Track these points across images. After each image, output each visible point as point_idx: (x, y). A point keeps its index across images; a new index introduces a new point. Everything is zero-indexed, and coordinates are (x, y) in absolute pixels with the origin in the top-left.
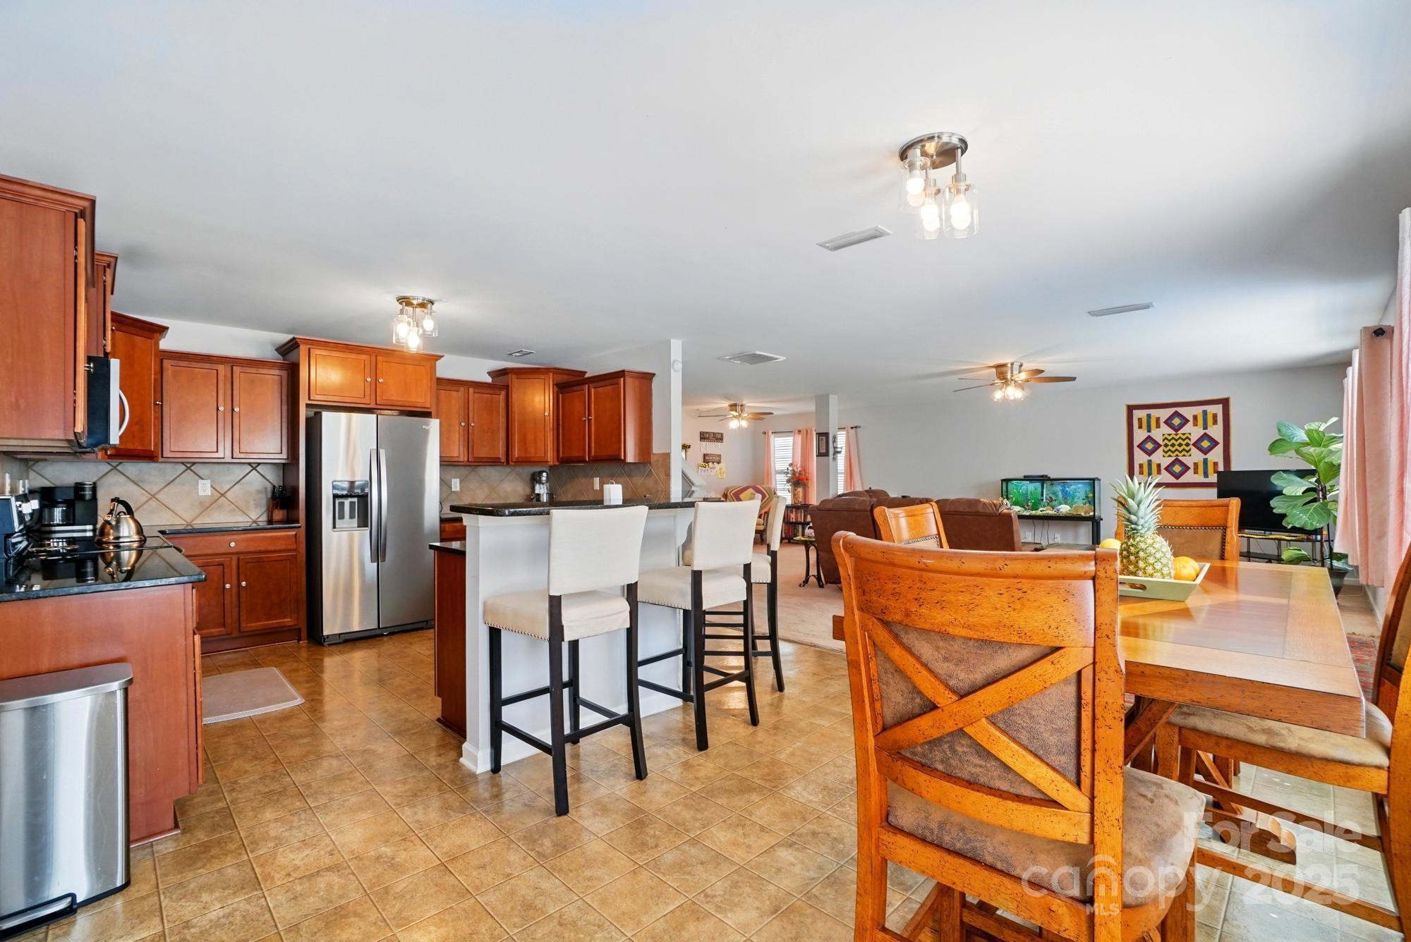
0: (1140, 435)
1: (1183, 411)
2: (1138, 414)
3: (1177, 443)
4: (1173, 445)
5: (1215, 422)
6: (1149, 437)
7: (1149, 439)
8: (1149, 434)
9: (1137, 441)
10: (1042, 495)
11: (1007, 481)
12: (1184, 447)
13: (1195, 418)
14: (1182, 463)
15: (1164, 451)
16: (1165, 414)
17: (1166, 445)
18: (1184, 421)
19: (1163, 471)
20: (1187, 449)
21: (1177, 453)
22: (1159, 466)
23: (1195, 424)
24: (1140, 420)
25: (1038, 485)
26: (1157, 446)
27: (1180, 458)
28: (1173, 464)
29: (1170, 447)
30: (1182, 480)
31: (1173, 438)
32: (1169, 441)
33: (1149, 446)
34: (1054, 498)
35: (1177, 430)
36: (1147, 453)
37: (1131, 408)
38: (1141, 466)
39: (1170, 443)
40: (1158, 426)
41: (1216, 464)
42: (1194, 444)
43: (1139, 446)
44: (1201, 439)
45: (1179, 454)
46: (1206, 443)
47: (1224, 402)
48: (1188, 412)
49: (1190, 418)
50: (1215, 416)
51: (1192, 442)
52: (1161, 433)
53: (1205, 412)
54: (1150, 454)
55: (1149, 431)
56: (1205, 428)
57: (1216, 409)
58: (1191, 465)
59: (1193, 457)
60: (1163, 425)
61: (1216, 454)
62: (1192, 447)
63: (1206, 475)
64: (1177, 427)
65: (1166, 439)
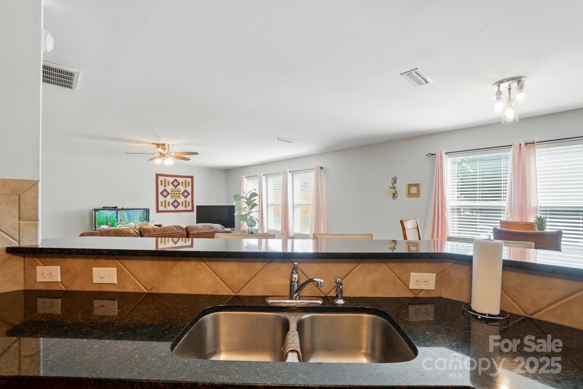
0: (161, 188)
1: (178, 179)
2: (161, 178)
3: (176, 193)
4: (174, 194)
5: (189, 185)
7: (165, 190)
8: (165, 188)
9: (160, 191)
10: (117, 218)
11: (96, 210)
12: (178, 195)
13: (182, 182)
14: (178, 202)
15: (171, 196)
16: (171, 179)
17: (172, 194)
18: (178, 184)
19: (171, 205)
20: (179, 196)
21: (176, 197)
22: (169, 203)
23: (182, 186)
24: (161, 181)
25: (114, 212)
26: (168, 194)
27: (177, 200)
28: (174, 202)
29: (173, 195)
30: (178, 209)
31: (174, 191)
32: (173, 192)
33: (165, 193)
34: (123, 219)
35: (176, 187)
36: (164, 197)
37: (157, 175)
38: (162, 203)
39: (173, 193)
40: (169, 185)
41: (189, 202)
42: (182, 194)
43: (161, 193)
44: (184, 192)
45: (176, 198)
46: (186, 194)
47: (192, 177)
48: (180, 180)
49: (181, 183)
50: (189, 183)
51: (181, 193)
52: (170, 188)
53: (186, 181)
54: (165, 197)
55: (165, 187)
56: (186, 187)
57: (189, 180)
58: (180, 203)
59: (181, 199)
60: (171, 184)
61: (189, 199)
62: (181, 195)
63: (186, 207)
64: (176, 186)
65: (172, 191)
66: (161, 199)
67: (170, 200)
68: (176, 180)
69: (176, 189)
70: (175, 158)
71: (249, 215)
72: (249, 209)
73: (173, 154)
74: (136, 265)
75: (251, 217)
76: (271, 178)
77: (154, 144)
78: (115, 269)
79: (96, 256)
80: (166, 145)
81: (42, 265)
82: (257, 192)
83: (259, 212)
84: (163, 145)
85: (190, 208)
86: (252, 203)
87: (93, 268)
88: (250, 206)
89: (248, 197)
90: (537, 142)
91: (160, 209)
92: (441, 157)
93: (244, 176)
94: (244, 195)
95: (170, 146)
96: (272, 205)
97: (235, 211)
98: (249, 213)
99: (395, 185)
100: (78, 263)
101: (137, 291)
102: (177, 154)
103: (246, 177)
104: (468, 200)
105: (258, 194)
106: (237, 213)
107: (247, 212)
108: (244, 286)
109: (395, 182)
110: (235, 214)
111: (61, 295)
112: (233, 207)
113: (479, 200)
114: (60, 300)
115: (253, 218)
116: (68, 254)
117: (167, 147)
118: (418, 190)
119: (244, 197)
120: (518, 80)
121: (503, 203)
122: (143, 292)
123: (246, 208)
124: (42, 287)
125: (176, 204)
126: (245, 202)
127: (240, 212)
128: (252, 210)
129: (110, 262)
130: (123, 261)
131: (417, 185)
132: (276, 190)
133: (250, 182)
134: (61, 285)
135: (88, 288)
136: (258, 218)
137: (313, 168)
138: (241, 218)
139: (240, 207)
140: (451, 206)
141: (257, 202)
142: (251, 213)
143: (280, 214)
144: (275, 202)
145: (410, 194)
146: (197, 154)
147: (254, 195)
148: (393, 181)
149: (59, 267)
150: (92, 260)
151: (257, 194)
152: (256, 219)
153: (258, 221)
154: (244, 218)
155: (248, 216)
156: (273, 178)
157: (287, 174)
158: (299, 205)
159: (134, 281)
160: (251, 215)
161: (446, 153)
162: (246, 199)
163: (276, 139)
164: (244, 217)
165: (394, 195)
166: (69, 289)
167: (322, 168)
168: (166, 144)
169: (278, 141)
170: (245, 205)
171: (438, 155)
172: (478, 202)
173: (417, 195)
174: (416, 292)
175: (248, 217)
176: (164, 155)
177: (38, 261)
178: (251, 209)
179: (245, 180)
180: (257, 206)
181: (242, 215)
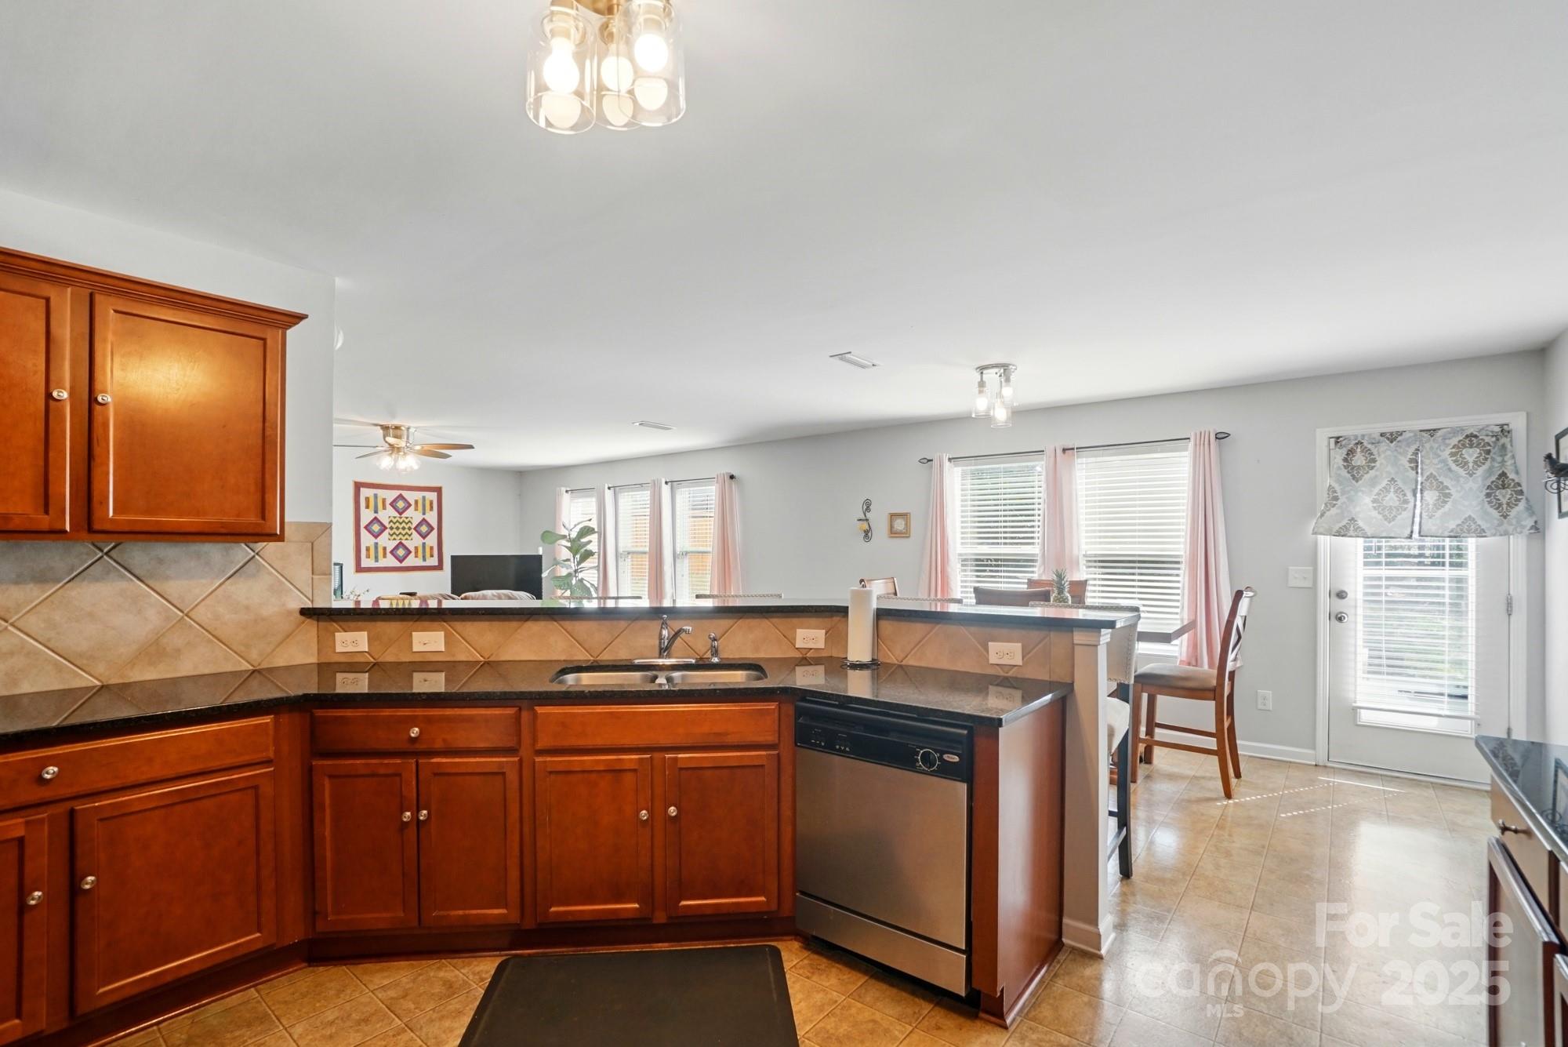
0: (367, 516)
1: (406, 494)
2: (365, 492)
3: (401, 526)
4: (398, 528)
5: (431, 508)
6: (376, 518)
7: (376, 520)
8: (376, 515)
9: (364, 522)
12: (407, 530)
13: (416, 502)
14: (406, 548)
15: (389, 534)
16: (391, 495)
17: (391, 528)
18: (407, 505)
19: (389, 555)
20: (410, 533)
21: (400, 536)
22: (385, 549)
23: (415, 510)
24: (367, 499)
26: (383, 529)
27: (404, 542)
28: (397, 548)
29: (394, 530)
30: (406, 563)
31: (397, 522)
32: (394, 523)
33: (376, 528)
35: (401, 514)
36: (373, 536)
37: (358, 486)
38: (368, 549)
39: (394, 526)
40: (384, 508)
41: (432, 548)
42: (415, 529)
43: (366, 527)
44: (420, 524)
45: (402, 538)
46: (424, 529)
47: (439, 490)
48: (411, 496)
49: (413, 503)
50: (431, 503)
51: (413, 527)
52: (386, 515)
53: (424, 498)
54: (376, 537)
55: (376, 512)
56: (424, 514)
57: (433, 496)
58: (412, 549)
59: (414, 541)
60: (388, 507)
61: (432, 540)
62: (413, 531)
63: (424, 559)
64: (401, 511)
65: (391, 521)
66: (367, 540)
67: (386, 541)
68: (401, 497)
69: (401, 518)
70: (421, 454)
71: (576, 577)
72: (576, 563)
73: (418, 448)
74: (471, 628)
75: (581, 580)
76: (626, 494)
77: (376, 425)
78: (443, 633)
79: (417, 617)
80: (403, 428)
81: (341, 630)
82: (594, 524)
83: (598, 570)
84: (397, 428)
85: (434, 562)
86: (583, 550)
87: (414, 633)
88: (578, 556)
89: (574, 535)
90: (1077, 448)
91: (364, 565)
92: (941, 466)
93: (564, 489)
94: (564, 532)
95: (410, 430)
96: (629, 553)
97: (543, 568)
98: (576, 571)
99: (867, 514)
100: (392, 628)
101: (471, 659)
102: (426, 448)
103: (567, 491)
104: (988, 544)
105: (596, 530)
106: (548, 571)
107: (571, 571)
108: (605, 649)
109: (868, 509)
110: (544, 575)
111: (368, 668)
112: (538, 559)
113: (1005, 544)
114: (367, 674)
115: (585, 582)
116: (384, 614)
117: (405, 432)
118: (906, 524)
119: (564, 537)
120: (1005, 369)
121: (1034, 550)
122: (478, 659)
123: (568, 560)
124: (343, 659)
125: (401, 552)
126: (567, 547)
127: (554, 571)
128: (582, 565)
129: (436, 624)
130: (452, 623)
131: (905, 516)
132: (635, 518)
133: (576, 501)
134: (368, 656)
135: (406, 658)
136: (596, 584)
137: (716, 477)
138: (558, 583)
139: (555, 559)
140: (960, 555)
141: (593, 547)
142: (581, 571)
143: (645, 572)
144: (633, 546)
145: (893, 533)
146: (471, 447)
147: (587, 531)
148: (865, 507)
149: (366, 633)
150: (411, 623)
151: (593, 529)
152: (592, 585)
153: (596, 589)
154: (564, 584)
155: (574, 578)
156: (631, 493)
157: (660, 488)
158: (687, 553)
159: (467, 647)
160: (580, 576)
161: (950, 459)
162: (568, 541)
163: (638, 424)
164: (566, 582)
165: (867, 534)
166: (380, 660)
167: (732, 477)
168: (403, 426)
169: (641, 427)
170: (565, 554)
171: (936, 463)
172: (1002, 546)
173: (905, 534)
174: (804, 652)
175: (574, 582)
176: (398, 448)
177: (336, 626)
178: (579, 563)
179: (566, 498)
180: (595, 556)
181: (560, 577)
